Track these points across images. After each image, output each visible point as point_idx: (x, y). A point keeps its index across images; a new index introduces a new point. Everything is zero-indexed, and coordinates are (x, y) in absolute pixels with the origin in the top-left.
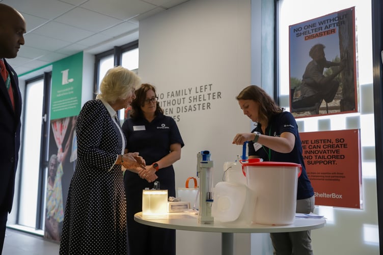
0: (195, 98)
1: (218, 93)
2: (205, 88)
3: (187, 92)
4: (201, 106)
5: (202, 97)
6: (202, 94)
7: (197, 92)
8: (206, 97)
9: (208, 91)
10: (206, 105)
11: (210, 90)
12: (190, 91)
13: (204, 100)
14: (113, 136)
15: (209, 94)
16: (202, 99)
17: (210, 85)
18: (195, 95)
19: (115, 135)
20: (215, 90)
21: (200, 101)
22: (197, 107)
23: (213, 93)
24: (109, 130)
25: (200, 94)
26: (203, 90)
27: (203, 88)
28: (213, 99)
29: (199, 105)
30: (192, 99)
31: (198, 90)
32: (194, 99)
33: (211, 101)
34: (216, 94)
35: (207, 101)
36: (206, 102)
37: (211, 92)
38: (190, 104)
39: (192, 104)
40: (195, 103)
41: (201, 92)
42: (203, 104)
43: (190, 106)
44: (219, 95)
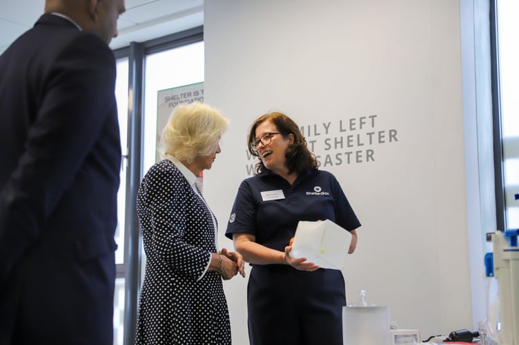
0: (339, 140)
1: (391, 131)
2: (361, 123)
3: (321, 129)
4: (353, 157)
5: (355, 139)
6: (354, 133)
7: (341, 131)
8: (365, 139)
9: (367, 127)
10: (364, 154)
11: (373, 126)
12: (327, 128)
13: (359, 145)
14: (200, 215)
15: (370, 134)
16: (355, 143)
17: (373, 117)
18: (339, 135)
19: (202, 213)
20: (383, 125)
21: (349, 146)
22: (344, 158)
23: (380, 133)
24: (192, 207)
25: (349, 133)
26: (357, 126)
27: (357, 122)
28: (380, 142)
29: (348, 154)
30: (332, 143)
31: (346, 126)
32: (336, 143)
33: (375, 146)
34: (387, 135)
35: (367, 146)
36: (364, 149)
37: (376, 130)
38: (328, 152)
39: (333, 152)
40: (339, 150)
41: (351, 129)
42: (357, 152)
43: (328, 156)
44: (393, 135)
